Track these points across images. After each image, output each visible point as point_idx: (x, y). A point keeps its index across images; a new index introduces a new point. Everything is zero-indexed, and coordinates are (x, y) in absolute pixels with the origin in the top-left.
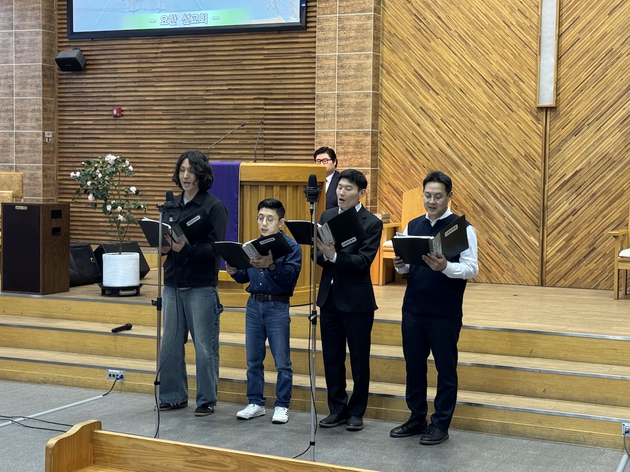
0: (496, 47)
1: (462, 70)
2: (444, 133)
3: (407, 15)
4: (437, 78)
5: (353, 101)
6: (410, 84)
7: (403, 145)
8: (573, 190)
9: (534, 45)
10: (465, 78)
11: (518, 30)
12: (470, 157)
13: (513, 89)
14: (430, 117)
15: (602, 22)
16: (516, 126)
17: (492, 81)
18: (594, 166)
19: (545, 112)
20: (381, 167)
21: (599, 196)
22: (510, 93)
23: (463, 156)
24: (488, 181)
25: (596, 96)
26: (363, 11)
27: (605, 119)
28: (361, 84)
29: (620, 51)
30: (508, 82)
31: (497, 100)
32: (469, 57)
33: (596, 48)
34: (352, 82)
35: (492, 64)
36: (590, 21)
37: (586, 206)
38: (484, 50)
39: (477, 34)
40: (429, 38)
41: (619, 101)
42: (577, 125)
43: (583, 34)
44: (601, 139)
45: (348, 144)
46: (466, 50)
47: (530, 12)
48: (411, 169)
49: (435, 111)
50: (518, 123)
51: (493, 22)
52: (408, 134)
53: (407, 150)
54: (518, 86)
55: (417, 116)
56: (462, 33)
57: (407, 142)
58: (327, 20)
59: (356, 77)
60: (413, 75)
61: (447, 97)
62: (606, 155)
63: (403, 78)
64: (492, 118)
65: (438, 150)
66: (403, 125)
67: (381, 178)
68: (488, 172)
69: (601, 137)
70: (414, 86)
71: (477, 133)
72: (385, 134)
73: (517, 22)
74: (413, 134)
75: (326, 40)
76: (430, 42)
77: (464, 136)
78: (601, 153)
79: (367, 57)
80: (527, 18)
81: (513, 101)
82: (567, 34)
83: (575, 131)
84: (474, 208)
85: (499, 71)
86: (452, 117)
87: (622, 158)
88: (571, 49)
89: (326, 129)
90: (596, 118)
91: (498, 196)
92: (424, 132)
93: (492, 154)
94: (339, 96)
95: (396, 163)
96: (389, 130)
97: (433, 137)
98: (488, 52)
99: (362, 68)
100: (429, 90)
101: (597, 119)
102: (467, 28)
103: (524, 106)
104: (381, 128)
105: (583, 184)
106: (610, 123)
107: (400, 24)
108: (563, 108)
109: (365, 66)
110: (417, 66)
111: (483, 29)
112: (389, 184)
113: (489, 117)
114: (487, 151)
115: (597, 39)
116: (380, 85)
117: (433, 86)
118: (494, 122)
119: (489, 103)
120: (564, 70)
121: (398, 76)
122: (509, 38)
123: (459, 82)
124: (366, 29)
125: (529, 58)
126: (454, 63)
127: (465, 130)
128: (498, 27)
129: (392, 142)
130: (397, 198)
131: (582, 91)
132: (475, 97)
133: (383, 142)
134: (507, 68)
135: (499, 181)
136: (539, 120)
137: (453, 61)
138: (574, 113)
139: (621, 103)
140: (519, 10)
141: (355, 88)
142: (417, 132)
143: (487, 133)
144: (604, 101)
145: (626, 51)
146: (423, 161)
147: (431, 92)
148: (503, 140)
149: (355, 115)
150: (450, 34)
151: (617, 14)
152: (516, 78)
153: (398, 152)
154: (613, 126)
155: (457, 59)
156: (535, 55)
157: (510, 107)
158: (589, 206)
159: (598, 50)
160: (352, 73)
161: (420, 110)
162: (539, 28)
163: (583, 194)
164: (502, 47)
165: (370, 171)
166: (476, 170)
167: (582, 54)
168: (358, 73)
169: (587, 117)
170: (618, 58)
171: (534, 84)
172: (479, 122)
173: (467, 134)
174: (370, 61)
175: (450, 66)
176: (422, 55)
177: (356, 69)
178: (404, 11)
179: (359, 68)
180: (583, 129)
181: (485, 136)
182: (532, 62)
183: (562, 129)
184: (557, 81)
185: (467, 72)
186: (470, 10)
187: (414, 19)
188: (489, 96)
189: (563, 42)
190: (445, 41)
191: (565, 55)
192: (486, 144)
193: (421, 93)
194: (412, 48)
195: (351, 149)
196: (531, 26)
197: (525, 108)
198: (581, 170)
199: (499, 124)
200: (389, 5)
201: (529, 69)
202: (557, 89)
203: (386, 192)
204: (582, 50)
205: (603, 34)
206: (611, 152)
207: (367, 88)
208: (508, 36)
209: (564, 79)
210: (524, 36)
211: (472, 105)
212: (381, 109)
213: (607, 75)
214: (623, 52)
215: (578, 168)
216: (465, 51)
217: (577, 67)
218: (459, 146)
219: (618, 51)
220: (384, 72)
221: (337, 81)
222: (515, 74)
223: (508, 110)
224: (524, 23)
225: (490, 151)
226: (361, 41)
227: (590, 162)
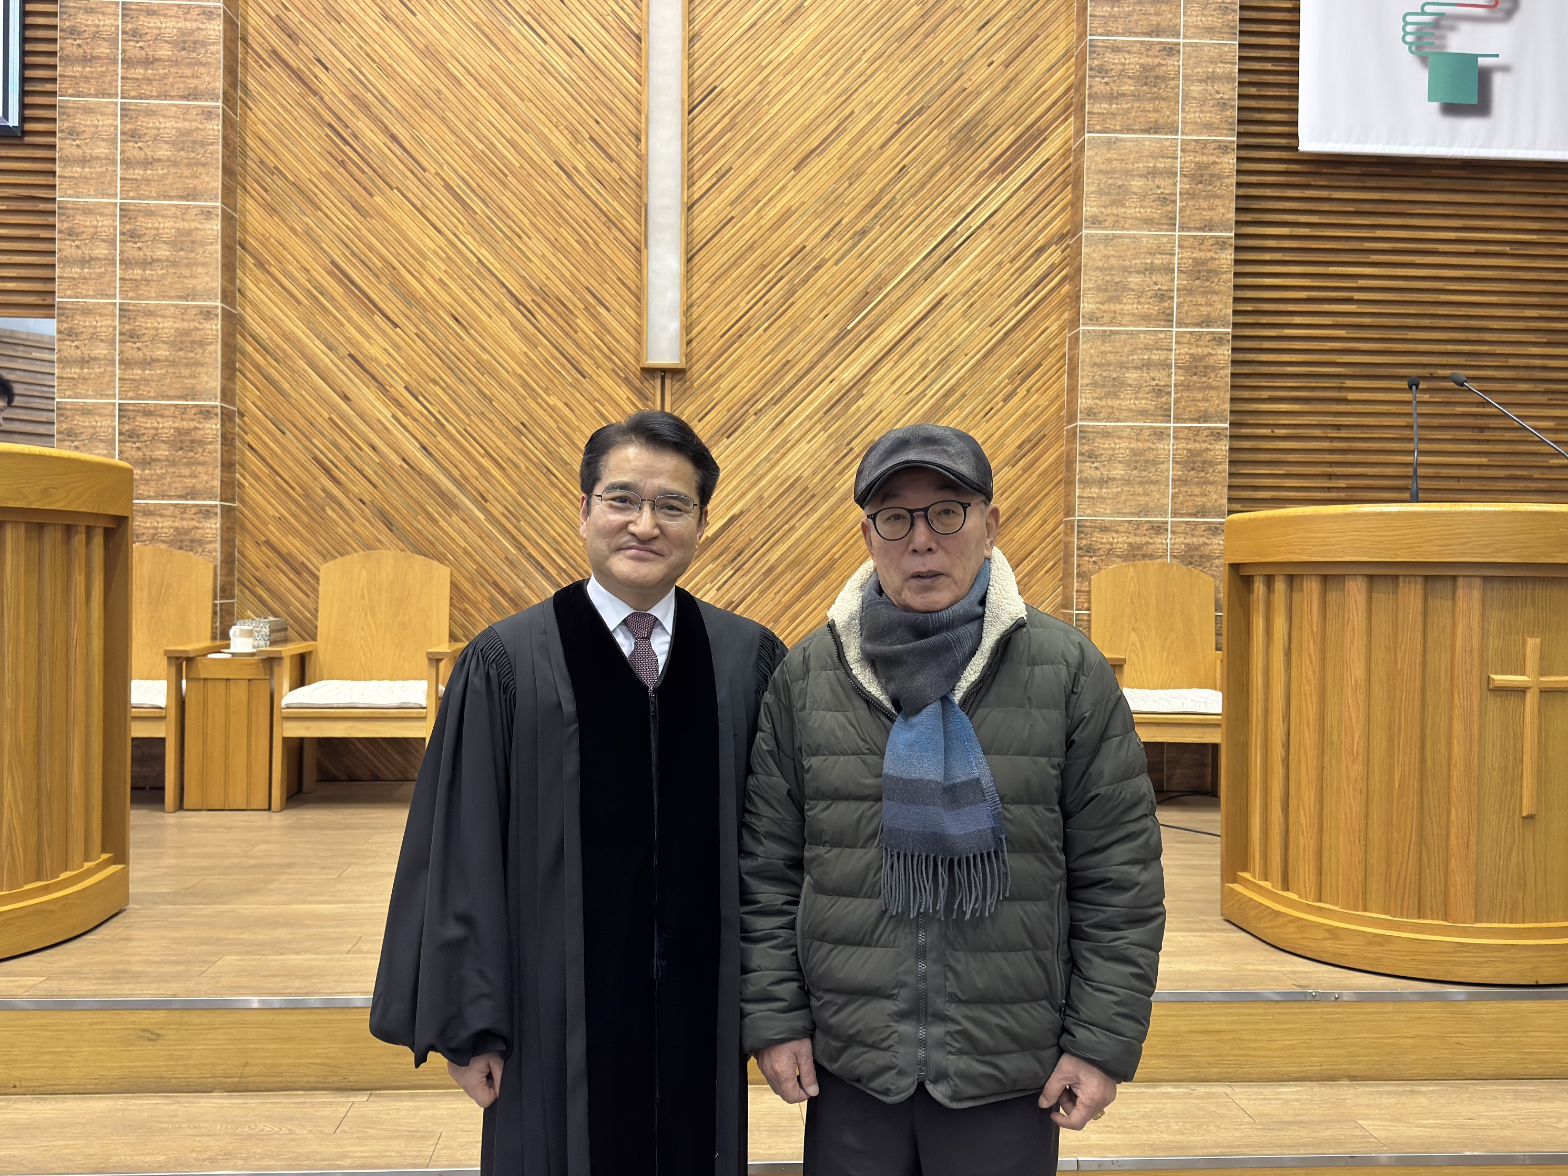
0: (540, 222)
1: (455, 269)
2: (415, 420)
3: (308, 123)
4: (392, 286)
5: (167, 326)
6: (320, 297)
7: (306, 447)
8: (725, 558)
9: (630, 223)
10: (465, 291)
11: (592, 186)
12: (482, 479)
13: (584, 324)
14: (377, 381)
15: (780, 185)
16: (592, 410)
17: (533, 301)
18: (770, 506)
19: (659, 382)
20: (243, 501)
21: (783, 573)
22: (576, 332)
23: (465, 478)
24: (529, 539)
25: (772, 350)
26: (194, 95)
27: (792, 401)
28: (190, 283)
29: (820, 253)
30: (571, 307)
31: (545, 347)
32: (474, 239)
33: (769, 242)
34: (163, 277)
35: (530, 261)
36: (755, 181)
37: (755, 594)
38: (510, 228)
39: (490, 184)
40: (369, 185)
41: (821, 365)
42: (730, 413)
43: (739, 208)
44: (785, 447)
45: (155, 438)
46: (465, 222)
47: (618, 146)
48: (327, 508)
49: (388, 365)
50: (597, 404)
51: (530, 160)
52: (319, 419)
53: (316, 459)
54: (595, 317)
55: (340, 375)
56: (455, 182)
57: (315, 441)
58: (88, 110)
59: (174, 264)
60: (330, 273)
61: (419, 333)
62: (796, 481)
63: (302, 278)
64: (533, 390)
65: (399, 462)
66: (301, 395)
67: (243, 528)
68: (529, 519)
69: (785, 442)
70: (332, 299)
71: (498, 423)
72: (254, 416)
73: (590, 166)
74: (330, 419)
75: (84, 161)
76: (371, 195)
77: (465, 430)
78: (784, 477)
79: (207, 214)
80: (611, 159)
81: (585, 353)
82: (704, 205)
83: (728, 426)
84: (492, 600)
85: (548, 278)
86: (435, 382)
87: (828, 488)
88: (715, 240)
89: (87, 397)
90: (772, 398)
91: (553, 572)
92: (361, 416)
93: (537, 473)
94: (124, 311)
95: (286, 492)
96: (263, 408)
97: (386, 429)
98: (521, 233)
99: (193, 242)
100: (373, 313)
101: (776, 401)
102: (467, 169)
103: (610, 365)
104: (243, 403)
105: (747, 545)
106: (804, 410)
107: (288, 143)
108: (699, 374)
109: (199, 238)
110: (339, 253)
111: (506, 176)
112: (268, 543)
113: (526, 385)
114: (523, 467)
115: (771, 222)
116: (238, 295)
117: (382, 305)
118: (539, 400)
119: (525, 354)
120: (700, 288)
121: (286, 273)
122: (570, 203)
123: (449, 299)
124: (203, 144)
125: (620, 254)
126: (435, 253)
127: (468, 416)
128: (543, 174)
129: (276, 440)
130: (291, 580)
131: (741, 336)
132: (491, 336)
133: (249, 438)
134: (568, 275)
135: (554, 539)
136: (647, 399)
137: (433, 246)
138: (724, 384)
139: (826, 367)
140: (591, 138)
141: (172, 294)
142: (342, 417)
143: (522, 424)
144: (788, 362)
145: (834, 254)
146: (360, 487)
147: (377, 318)
148: (562, 442)
149: (173, 363)
150: (424, 181)
151: (811, 170)
152: (590, 299)
153: (290, 463)
154: (809, 417)
155: (442, 241)
156: (633, 249)
157: (576, 364)
158: (762, 593)
159: (774, 247)
160: (163, 252)
161: (349, 361)
162: (640, 184)
163: (746, 566)
164: (556, 222)
165: (219, 510)
166: (497, 510)
167: (739, 253)
168: (182, 253)
169: (754, 395)
170: (817, 268)
171: (634, 315)
172: (504, 397)
173: (473, 425)
174: (216, 225)
175: (426, 258)
176: (351, 225)
177: (175, 244)
178: (298, 112)
179: (182, 242)
180: (744, 422)
181: (517, 432)
182: (627, 264)
183: (700, 421)
184: (688, 309)
185: (469, 277)
186: (471, 126)
187: (327, 135)
188: (525, 337)
189: (696, 223)
190: (409, 195)
191: (702, 253)
192: (522, 451)
193: (350, 320)
194: (324, 207)
195: (162, 452)
196: (621, 179)
197: (613, 370)
198: (741, 513)
199: (552, 403)
200: (259, 94)
201: (619, 279)
202: (688, 328)
203: (260, 565)
204: (738, 245)
205: (783, 210)
206: (805, 475)
207: (208, 294)
208: (569, 197)
209: (701, 308)
210: (606, 200)
211: (486, 357)
212: (244, 353)
213: (793, 303)
214: (826, 254)
215: (735, 510)
216: (462, 224)
217: (729, 281)
218: (454, 452)
219: (816, 251)
220: (250, 261)
221: (118, 272)
222: (587, 289)
223: (573, 371)
224: (605, 170)
225: (532, 468)
226: (188, 172)
227: (761, 498)
